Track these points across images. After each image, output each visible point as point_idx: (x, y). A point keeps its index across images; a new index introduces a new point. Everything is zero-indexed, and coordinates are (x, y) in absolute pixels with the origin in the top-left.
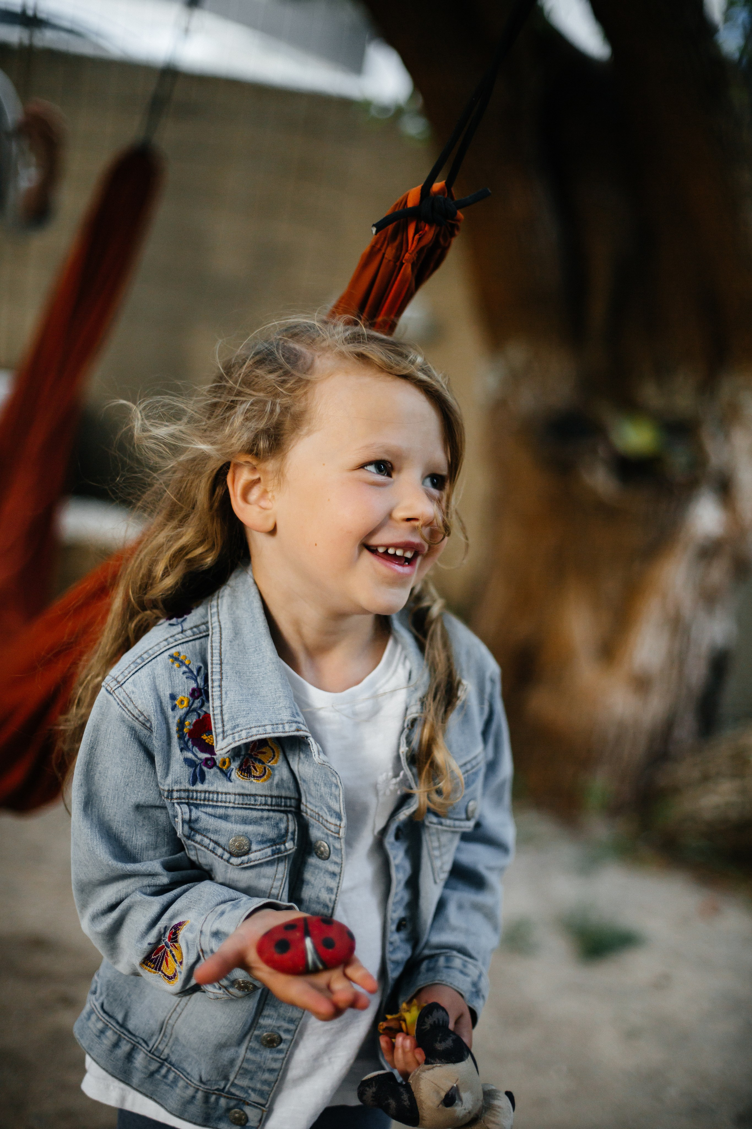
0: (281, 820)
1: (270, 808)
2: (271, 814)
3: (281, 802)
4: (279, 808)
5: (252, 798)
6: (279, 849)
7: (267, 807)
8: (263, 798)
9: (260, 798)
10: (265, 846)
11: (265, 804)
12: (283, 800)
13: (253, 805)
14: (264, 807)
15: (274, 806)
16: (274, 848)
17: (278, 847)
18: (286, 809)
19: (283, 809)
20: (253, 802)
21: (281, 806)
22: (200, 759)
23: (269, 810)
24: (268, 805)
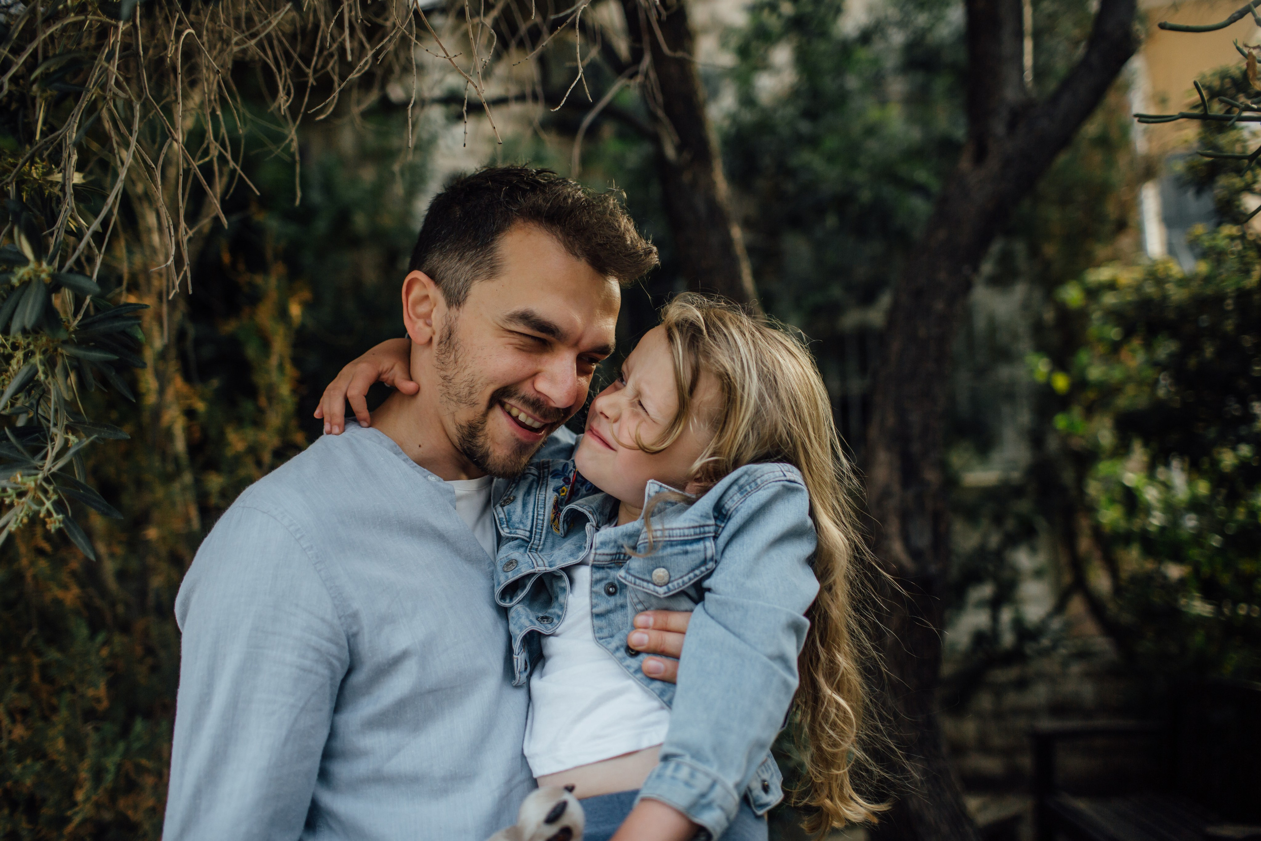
0: (525, 526)
1: (535, 517)
2: (530, 518)
3: (539, 529)
4: (534, 526)
5: (542, 506)
6: (503, 524)
7: (536, 515)
8: (542, 513)
9: (543, 511)
10: (506, 514)
11: (538, 514)
12: (540, 531)
13: (538, 505)
14: (536, 513)
15: (537, 521)
16: (504, 520)
17: (505, 523)
18: (534, 532)
19: (534, 530)
20: (539, 506)
21: (536, 528)
22: (569, 474)
23: (533, 516)
24: (537, 516)
